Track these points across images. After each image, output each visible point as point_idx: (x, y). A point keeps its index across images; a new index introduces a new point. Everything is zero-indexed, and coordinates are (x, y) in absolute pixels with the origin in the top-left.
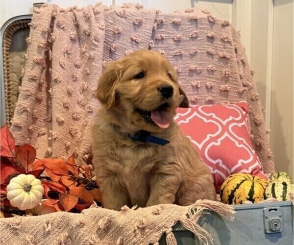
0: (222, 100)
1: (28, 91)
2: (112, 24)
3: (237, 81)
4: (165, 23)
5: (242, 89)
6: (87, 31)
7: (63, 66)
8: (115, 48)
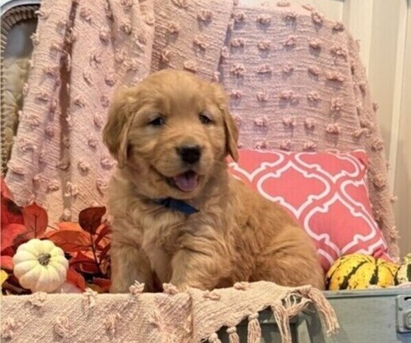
0: (328, 147)
1: (34, 117)
2: (165, 18)
3: (352, 118)
4: (246, 21)
5: (359, 131)
6: (128, 27)
7: (89, 80)
8: (168, 57)
